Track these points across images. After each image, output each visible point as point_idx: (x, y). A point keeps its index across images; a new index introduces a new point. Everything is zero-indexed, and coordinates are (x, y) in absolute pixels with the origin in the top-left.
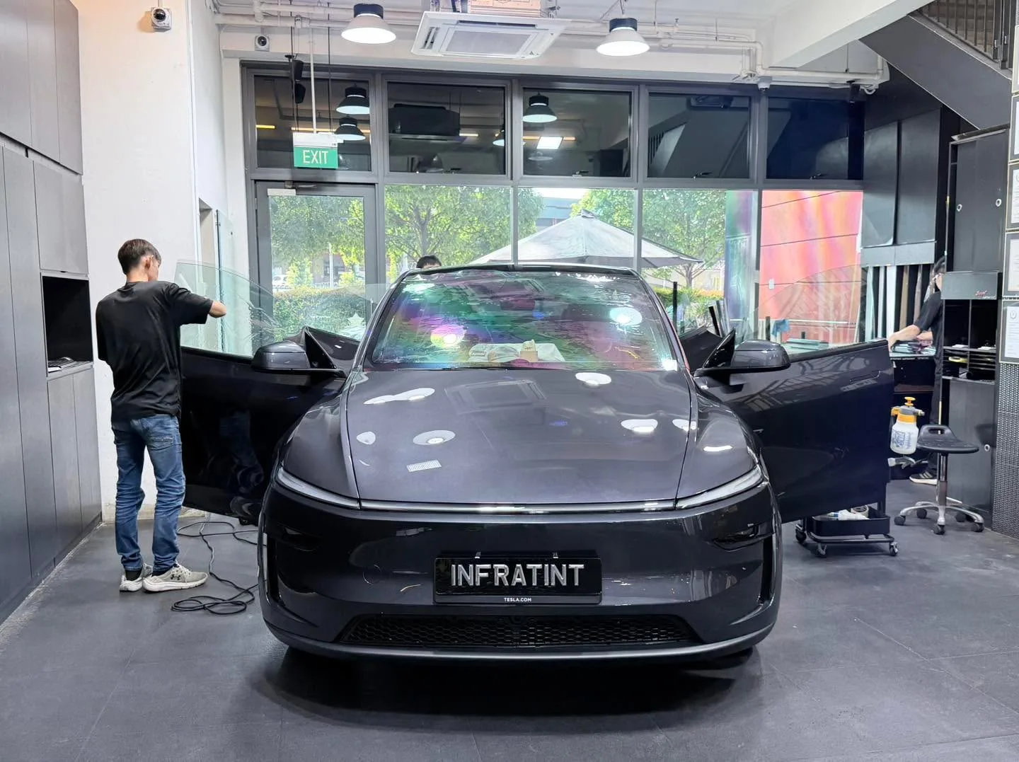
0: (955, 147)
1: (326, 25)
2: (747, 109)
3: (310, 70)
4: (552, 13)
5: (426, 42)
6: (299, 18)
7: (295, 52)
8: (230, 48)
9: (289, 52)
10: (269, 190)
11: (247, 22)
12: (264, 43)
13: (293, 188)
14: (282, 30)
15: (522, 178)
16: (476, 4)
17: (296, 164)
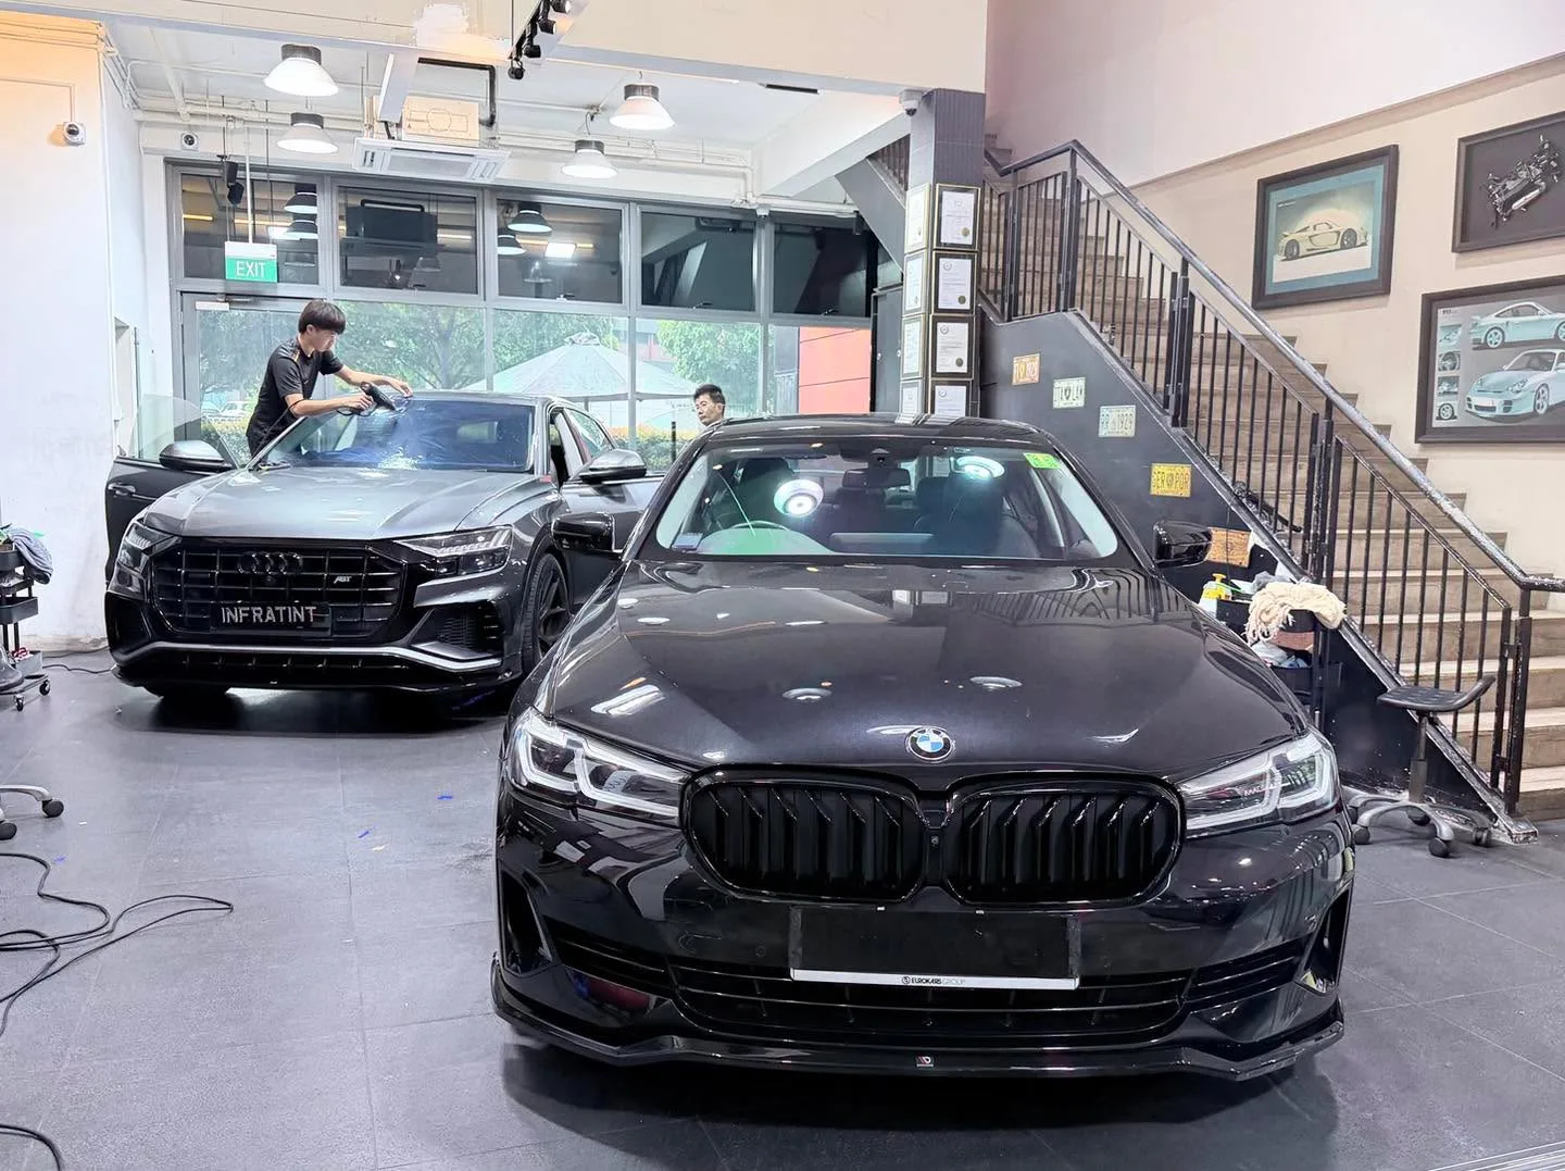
0: (876, 298)
1: (264, 127)
3: (245, 170)
4: (493, 142)
5: (366, 158)
6: (231, 119)
7: (228, 154)
8: (149, 146)
9: (222, 154)
10: (197, 303)
11: (171, 119)
12: (191, 143)
13: (226, 301)
14: (215, 129)
15: (496, 299)
16: (410, 131)
17: (230, 275)
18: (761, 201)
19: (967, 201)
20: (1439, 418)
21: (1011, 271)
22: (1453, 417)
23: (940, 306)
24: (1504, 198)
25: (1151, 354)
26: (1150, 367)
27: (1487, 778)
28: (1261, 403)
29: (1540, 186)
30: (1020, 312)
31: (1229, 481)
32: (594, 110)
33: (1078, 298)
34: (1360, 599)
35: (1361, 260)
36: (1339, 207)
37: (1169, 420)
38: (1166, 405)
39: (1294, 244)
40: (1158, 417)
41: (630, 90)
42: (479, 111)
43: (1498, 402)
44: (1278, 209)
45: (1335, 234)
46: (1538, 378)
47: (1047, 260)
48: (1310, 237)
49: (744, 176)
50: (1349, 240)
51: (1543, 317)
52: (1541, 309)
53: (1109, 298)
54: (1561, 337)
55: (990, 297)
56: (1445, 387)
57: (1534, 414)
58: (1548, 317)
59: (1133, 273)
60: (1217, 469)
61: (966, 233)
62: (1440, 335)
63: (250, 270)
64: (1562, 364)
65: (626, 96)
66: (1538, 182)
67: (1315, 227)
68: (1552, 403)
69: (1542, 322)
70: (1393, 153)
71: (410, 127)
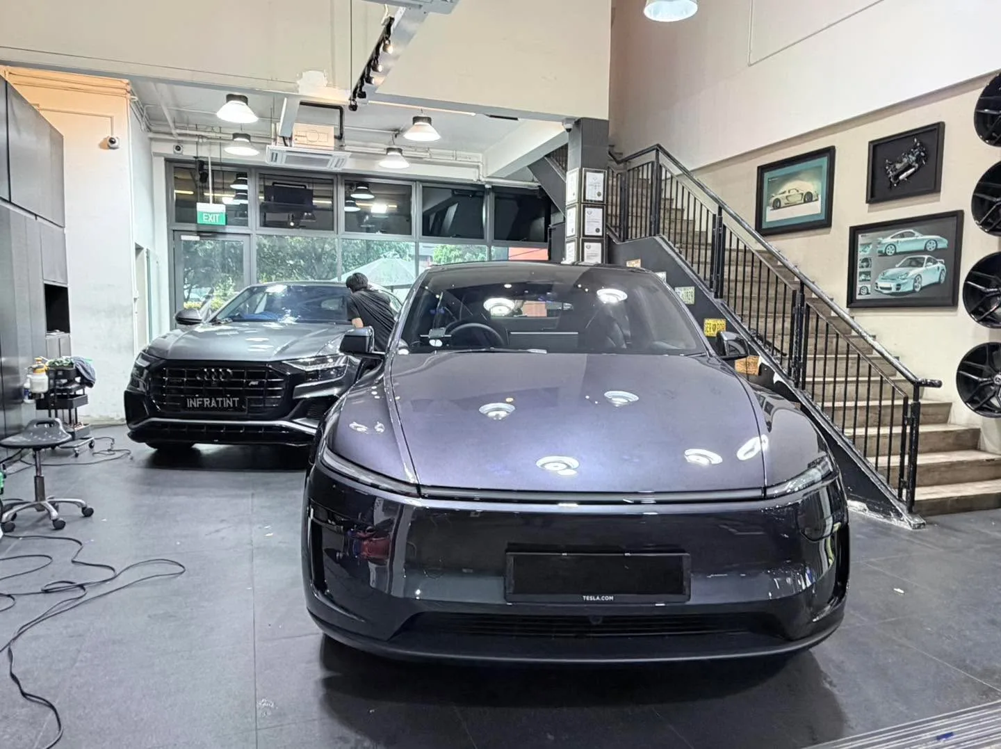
0: (551, 230)
1: (219, 141)
2: (482, 197)
3: (208, 165)
4: (342, 148)
5: (273, 157)
6: (202, 137)
7: (199, 155)
8: (157, 152)
9: (195, 155)
10: (182, 236)
11: (168, 137)
12: (179, 150)
13: (198, 235)
14: (192, 143)
15: (343, 233)
16: (297, 142)
17: (199, 221)
18: (487, 180)
19: (600, 177)
20: (860, 294)
21: (624, 215)
22: (868, 293)
23: (586, 234)
24: (895, 173)
25: (702, 259)
26: (702, 266)
27: (896, 492)
28: (764, 286)
29: (914, 167)
30: (629, 237)
31: (746, 327)
32: (397, 132)
33: (661, 230)
34: (821, 393)
35: (815, 209)
36: (802, 180)
37: (713, 294)
38: (711, 287)
39: (778, 200)
40: (707, 293)
41: (416, 119)
42: (332, 131)
43: (893, 285)
44: (769, 182)
45: (801, 195)
46: (914, 271)
47: (644, 210)
48: (787, 197)
49: (478, 167)
50: (808, 198)
51: (918, 238)
52: (917, 234)
53: (678, 231)
54: (928, 249)
55: (613, 229)
56: (863, 277)
57: (914, 291)
58: (920, 237)
59: (691, 217)
60: (740, 321)
61: (599, 194)
62: (860, 249)
64: (930, 264)
65: (414, 123)
66: (914, 164)
67: (789, 192)
68: (923, 285)
69: (917, 240)
70: (832, 150)
71: (296, 139)
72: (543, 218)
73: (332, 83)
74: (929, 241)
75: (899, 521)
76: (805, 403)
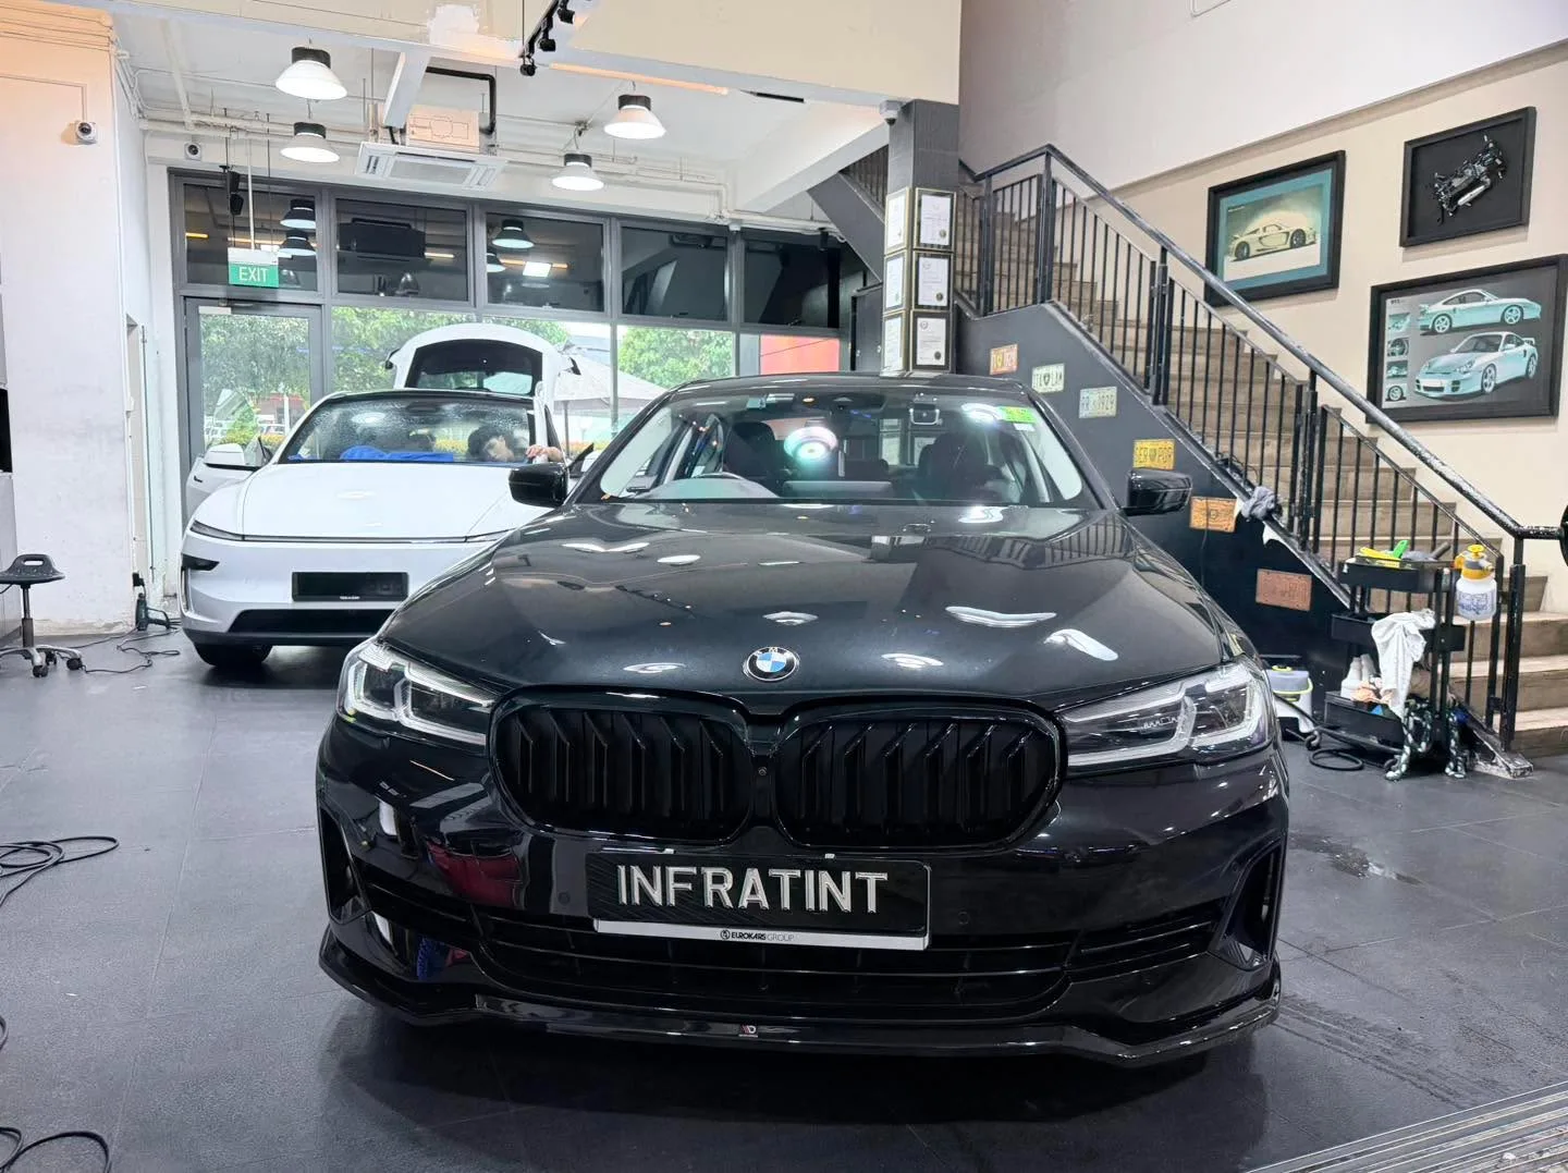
0: (855, 299)
1: (266, 139)
2: (724, 249)
3: (247, 182)
4: (493, 149)
5: (368, 167)
6: (234, 129)
7: (230, 164)
8: (154, 155)
9: (224, 163)
10: (200, 308)
11: (176, 129)
12: (195, 152)
13: (228, 306)
14: (218, 140)
15: (485, 307)
16: (414, 137)
17: (232, 281)
18: (736, 216)
19: (944, 204)
20: (1389, 399)
21: (986, 273)
22: (1402, 398)
23: (920, 303)
24: (1450, 195)
25: (1131, 344)
26: (1130, 353)
27: (1482, 719)
28: (1228, 387)
29: (1483, 183)
30: (996, 308)
31: (1211, 452)
32: (582, 126)
33: (1055, 292)
35: (1310, 257)
36: (1286, 208)
37: (1150, 399)
38: (1147, 385)
39: (1244, 245)
40: (1139, 396)
41: (624, 100)
42: (477, 117)
43: (1446, 383)
44: (1229, 214)
45: (1285, 235)
46: (1489, 357)
48: (1260, 238)
49: (718, 193)
50: (1298, 239)
51: (1490, 303)
52: (1488, 296)
54: (1507, 320)
55: (966, 296)
56: (1394, 371)
57: (1482, 393)
58: (1494, 302)
59: (1087, 278)
60: (1200, 442)
61: (943, 234)
62: (1388, 323)
63: (252, 276)
64: (1509, 346)
65: (620, 107)
66: (1483, 179)
67: (1264, 229)
68: (1498, 382)
69: (1488, 307)
70: (1341, 157)
71: (413, 133)
72: (827, 286)
73: (488, 27)
74: (1510, 308)
75: (1489, 766)
76: (1319, 575)
